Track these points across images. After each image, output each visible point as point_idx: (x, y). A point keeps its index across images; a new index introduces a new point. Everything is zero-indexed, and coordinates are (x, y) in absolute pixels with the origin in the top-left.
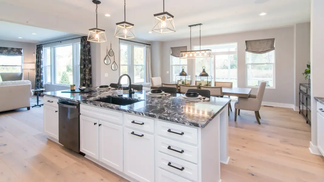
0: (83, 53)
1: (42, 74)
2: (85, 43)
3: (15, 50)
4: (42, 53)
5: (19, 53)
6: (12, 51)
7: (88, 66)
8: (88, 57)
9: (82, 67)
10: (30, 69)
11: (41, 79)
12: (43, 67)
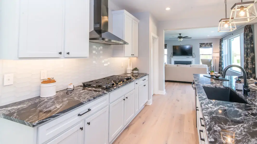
0: (246, 42)
1: (222, 61)
2: (247, 31)
3: (208, 44)
4: (223, 45)
5: (210, 46)
6: (207, 45)
7: (250, 54)
8: (250, 45)
9: (245, 56)
10: (217, 57)
11: (222, 65)
12: (223, 56)
